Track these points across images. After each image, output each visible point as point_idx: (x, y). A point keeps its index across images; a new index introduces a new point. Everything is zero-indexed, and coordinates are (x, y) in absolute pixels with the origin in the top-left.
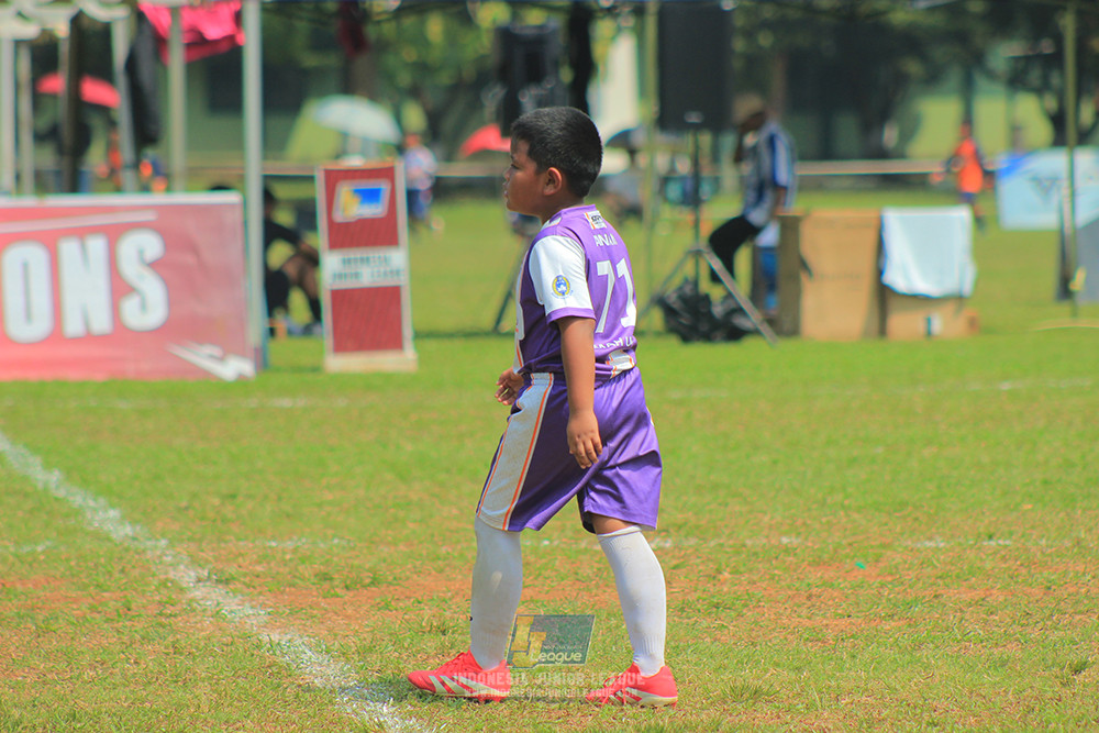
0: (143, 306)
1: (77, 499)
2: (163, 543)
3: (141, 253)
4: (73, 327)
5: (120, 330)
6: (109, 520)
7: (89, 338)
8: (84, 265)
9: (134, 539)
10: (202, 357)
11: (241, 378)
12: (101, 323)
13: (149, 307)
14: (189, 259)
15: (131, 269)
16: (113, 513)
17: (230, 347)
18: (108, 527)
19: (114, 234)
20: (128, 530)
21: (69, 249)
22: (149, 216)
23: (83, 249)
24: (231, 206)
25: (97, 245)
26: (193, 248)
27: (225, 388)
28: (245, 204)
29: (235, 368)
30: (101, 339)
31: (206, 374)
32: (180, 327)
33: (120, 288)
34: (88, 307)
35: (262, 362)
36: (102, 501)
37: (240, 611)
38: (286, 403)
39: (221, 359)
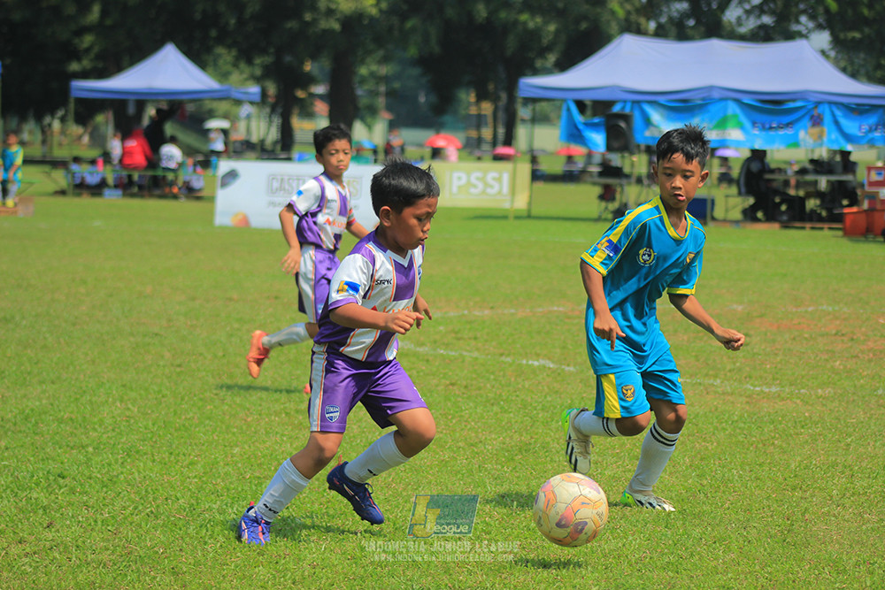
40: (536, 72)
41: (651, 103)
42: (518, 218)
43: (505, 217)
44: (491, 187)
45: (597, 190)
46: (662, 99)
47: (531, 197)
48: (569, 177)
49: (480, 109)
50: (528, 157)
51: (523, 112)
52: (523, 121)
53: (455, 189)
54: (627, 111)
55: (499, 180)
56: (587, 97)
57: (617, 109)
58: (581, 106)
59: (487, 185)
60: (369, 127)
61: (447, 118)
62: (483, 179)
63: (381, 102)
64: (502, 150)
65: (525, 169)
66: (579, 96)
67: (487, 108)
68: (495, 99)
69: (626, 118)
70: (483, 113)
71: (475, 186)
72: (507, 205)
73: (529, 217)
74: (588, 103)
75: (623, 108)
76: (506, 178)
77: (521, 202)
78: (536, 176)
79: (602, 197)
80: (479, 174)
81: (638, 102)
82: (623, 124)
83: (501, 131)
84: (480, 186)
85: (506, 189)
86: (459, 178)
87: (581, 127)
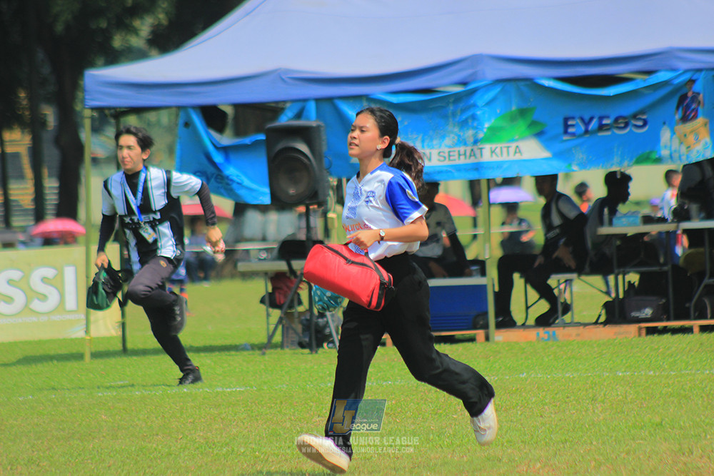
40: (113, 57)
42: (95, 355)
43: (79, 357)
44: (43, 298)
45: (261, 287)
46: (378, 92)
54: (311, 119)
55: (57, 283)
56: (225, 100)
57: (285, 120)
58: (213, 116)
64: (53, 225)
66: (209, 96)
67: (16, 139)
68: (33, 122)
69: (305, 133)
70: (9, 149)
72: (79, 333)
73: (125, 351)
74: (229, 110)
75: (299, 116)
77: (104, 325)
79: (271, 301)
81: (330, 100)
82: (303, 147)
83: (51, 185)
84: (19, 297)
87: (218, 158)
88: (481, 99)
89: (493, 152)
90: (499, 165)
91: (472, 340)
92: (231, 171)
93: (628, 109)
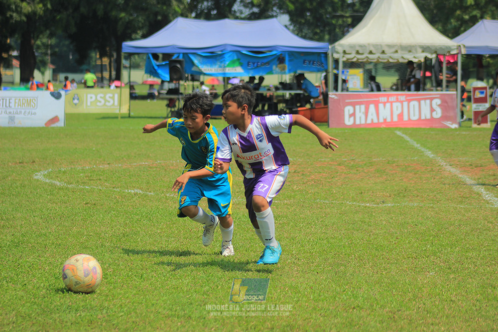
0: (437, 114)
1: (423, 149)
2: (439, 158)
3: (436, 103)
4: (423, 118)
5: (432, 119)
6: (429, 154)
7: (426, 120)
8: (425, 106)
9: (433, 157)
10: (448, 124)
11: (456, 128)
12: (428, 117)
13: (438, 114)
14: (446, 105)
15: (434, 106)
16: (429, 152)
17: (454, 122)
18: (428, 155)
19: (432, 99)
20: (432, 155)
21: (422, 102)
22: (438, 96)
23: (425, 102)
24: (454, 94)
25: (428, 101)
26: (446, 102)
27: (452, 130)
28: (457, 94)
29: (454, 126)
30: (429, 119)
31: (449, 127)
32: (444, 118)
33: (432, 110)
34: (426, 114)
35: (460, 125)
36: (427, 150)
37: (453, 170)
38: (464, 133)
39: (452, 124)
40: (132, 40)
41: (194, 54)
42: (122, 117)
43: (117, 118)
44: (109, 102)
45: (166, 102)
46: (199, 52)
47: (130, 106)
48: (151, 96)
49: (102, 61)
50: (128, 86)
51: (125, 62)
52: (125, 67)
53: (89, 104)
54: (181, 58)
55: (113, 98)
56: (159, 52)
57: (174, 58)
58: (156, 56)
59: (106, 101)
60: (43, 73)
61: (84, 67)
62: (104, 98)
63: (48, 59)
65: (126, 92)
66: (155, 51)
67: (106, 60)
68: (110, 56)
69: (180, 62)
70: (104, 63)
71: (100, 102)
72: (117, 112)
73: (129, 117)
74: (160, 55)
75: (178, 57)
76: (116, 96)
77: (125, 110)
78: (133, 97)
79: (168, 106)
80: (102, 95)
81: (186, 54)
82: (179, 66)
83: (114, 73)
84: (103, 101)
85: (116, 103)
86: (91, 98)
87: (156, 68)
88: (227, 56)
89: (229, 70)
90: (230, 74)
91: (220, 119)
92: (160, 71)
93: (265, 61)
